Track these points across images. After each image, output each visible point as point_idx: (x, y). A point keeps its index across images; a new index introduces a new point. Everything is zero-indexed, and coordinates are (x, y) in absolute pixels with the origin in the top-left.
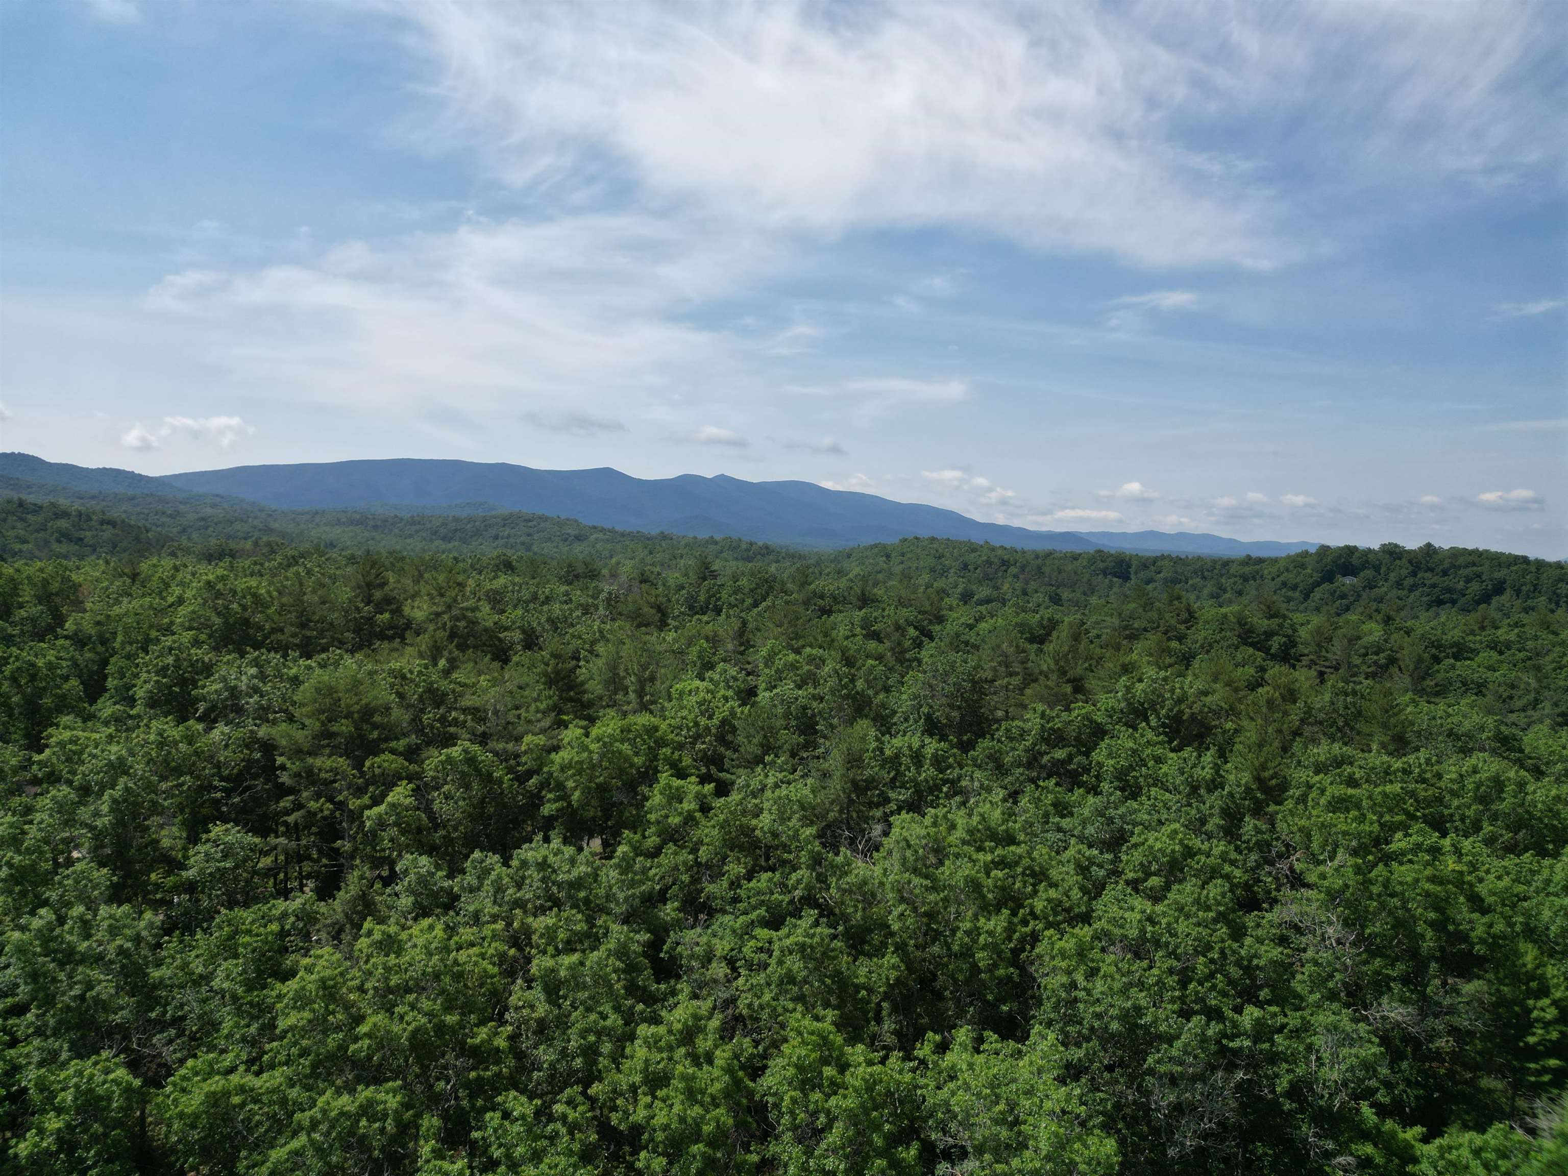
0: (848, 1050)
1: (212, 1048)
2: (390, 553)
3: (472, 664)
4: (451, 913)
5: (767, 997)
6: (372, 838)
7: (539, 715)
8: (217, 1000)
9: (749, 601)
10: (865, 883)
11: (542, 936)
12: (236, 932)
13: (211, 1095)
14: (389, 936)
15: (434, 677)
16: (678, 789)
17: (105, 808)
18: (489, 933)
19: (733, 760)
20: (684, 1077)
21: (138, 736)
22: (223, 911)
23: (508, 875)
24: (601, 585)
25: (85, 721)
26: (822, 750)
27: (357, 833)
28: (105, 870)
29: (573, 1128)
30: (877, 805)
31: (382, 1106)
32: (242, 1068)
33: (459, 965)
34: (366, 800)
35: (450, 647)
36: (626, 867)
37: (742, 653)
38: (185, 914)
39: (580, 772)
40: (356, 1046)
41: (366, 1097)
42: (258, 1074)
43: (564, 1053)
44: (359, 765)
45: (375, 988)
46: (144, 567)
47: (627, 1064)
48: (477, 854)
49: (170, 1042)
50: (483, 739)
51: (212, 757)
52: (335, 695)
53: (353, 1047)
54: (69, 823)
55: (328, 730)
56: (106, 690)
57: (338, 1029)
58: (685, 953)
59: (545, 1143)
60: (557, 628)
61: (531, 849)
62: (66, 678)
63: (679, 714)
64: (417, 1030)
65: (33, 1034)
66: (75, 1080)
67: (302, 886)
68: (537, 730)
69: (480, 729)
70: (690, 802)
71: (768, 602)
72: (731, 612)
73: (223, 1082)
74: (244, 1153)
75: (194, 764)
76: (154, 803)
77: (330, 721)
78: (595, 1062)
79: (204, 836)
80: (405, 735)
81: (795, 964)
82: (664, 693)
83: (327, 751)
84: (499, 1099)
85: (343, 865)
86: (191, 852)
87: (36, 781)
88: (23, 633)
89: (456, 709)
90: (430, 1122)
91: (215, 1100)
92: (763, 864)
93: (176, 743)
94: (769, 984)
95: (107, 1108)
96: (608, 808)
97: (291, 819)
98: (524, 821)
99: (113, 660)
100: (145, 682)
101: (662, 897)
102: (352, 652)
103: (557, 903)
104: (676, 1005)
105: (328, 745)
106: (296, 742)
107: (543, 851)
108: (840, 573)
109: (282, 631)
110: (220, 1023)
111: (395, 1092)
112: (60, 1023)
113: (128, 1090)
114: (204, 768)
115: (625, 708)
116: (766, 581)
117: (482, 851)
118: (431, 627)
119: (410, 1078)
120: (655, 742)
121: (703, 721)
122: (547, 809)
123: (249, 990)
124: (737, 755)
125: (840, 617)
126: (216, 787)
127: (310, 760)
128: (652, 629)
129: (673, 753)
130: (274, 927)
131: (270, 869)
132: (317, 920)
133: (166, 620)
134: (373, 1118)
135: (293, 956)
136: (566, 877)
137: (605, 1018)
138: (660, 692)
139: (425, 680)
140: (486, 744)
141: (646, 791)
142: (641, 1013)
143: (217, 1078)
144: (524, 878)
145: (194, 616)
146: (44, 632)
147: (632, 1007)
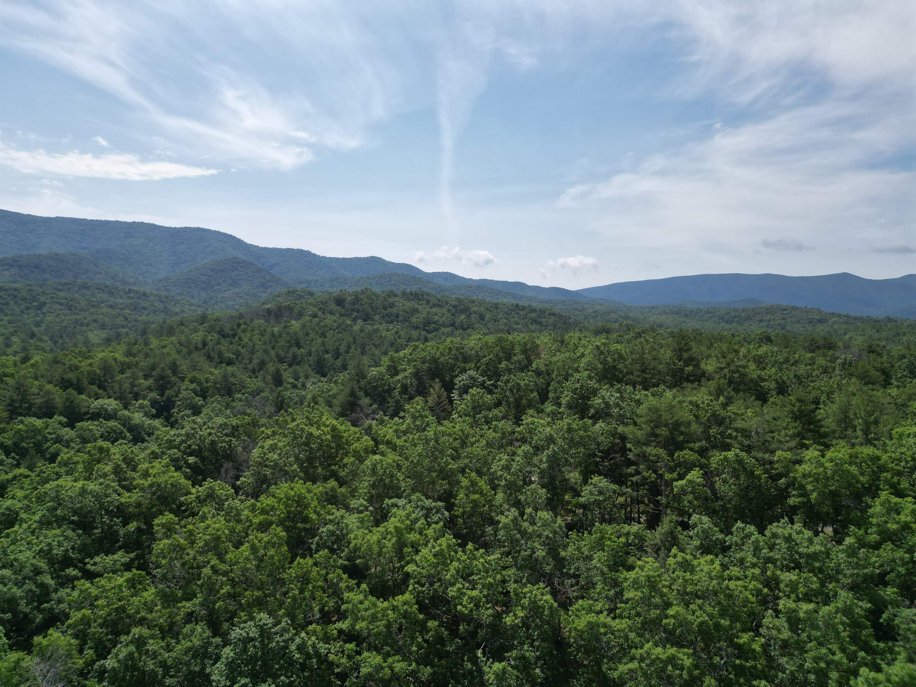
1: (591, 597)
2: (694, 330)
3: (742, 401)
6: (678, 498)
7: (787, 438)
8: (594, 572)
11: (787, 586)
12: (604, 537)
13: (589, 623)
14: (687, 561)
15: (717, 408)
16: (896, 504)
17: (544, 459)
18: (750, 574)
22: (598, 524)
23: (764, 541)
24: (837, 354)
25: (538, 413)
27: (669, 494)
28: (544, 490)
31: (681, 662)
32: (605, 613)
33: (729, 589)
34: (675, 475)
35: (729, 389)
36: (852, 552)
38: (580, 520)
39: (817, 480)
40: (667, 621)
41: (671, 653)
42: (614, 618)
43: (801, 668)
44: (671, 454)
45: (678, 590)
46: (566, 337)
48: (739, 524)
49: (572, 586)
50: (748, 449)
51: (595, 439)
52: (659, 413)
53: (665, 621)
54: (529, 463)
55: (654, 432)
56: (549, 398)
57: (656, 607)
58: (902, 626)
60: (801, 382)
61: (780, 527)
62: (532, 391)
63: (899, 450)
64: (702, 623)
66: (529, 594)
67: (639, 518)
68: (786, 448)
69: (746, 443)
70: (907, 516)
73: (596, 618)
74: (605, 660)
75: (586, 442)
76: (566, 460)
77: (656, 427)
79: (590, 481)
80: (700, 440)
82: (886, 434)
83: (654, 444)
84: (754, 683)
85: (661, 511)
86: (584, 488)
87: (517, 441)
88: (515, 367)
89: (731, 428)
90: (710, 681)
91: (592, 626)
95: (543, 613)
96: (838, 509)
97: (634, 479)
98: (776, 505)
99: (552, 383)
100: (566, 396)
101: (882, 580)
102: (670, 388)
103: (798, 566)
104: (894, 662)
105: (655, 441)
106: (637, 437)
107: (789, 530)
109: (632, 373)
110: (596, 585)
111: (689, 656)
113: (551, 607)
114: (591, 444)
115: (853, 441)
118: (717, 376)
119: (698, 649)
120: (877, 467)
122: (792, 501)
123: (610, 571)
126: (597, 456)
127: (644, 448)
128: (877, 386)
129: (892, 477)
130: (623, 540)
131: (622, 505)
132: (646, 541)
133: (576, 365)
134: (675, 667)
135: (633, 558)
136: (805, 550)
137: (834, 654)
138: (883, 432)
139: (711, 409)
140: (751, 452)
141: (869, 500)
142: (863, 658)
143: (593, 615)
144: (775, 544)
145: (589, 363)
146: (524, 368)
147: (855, 653)
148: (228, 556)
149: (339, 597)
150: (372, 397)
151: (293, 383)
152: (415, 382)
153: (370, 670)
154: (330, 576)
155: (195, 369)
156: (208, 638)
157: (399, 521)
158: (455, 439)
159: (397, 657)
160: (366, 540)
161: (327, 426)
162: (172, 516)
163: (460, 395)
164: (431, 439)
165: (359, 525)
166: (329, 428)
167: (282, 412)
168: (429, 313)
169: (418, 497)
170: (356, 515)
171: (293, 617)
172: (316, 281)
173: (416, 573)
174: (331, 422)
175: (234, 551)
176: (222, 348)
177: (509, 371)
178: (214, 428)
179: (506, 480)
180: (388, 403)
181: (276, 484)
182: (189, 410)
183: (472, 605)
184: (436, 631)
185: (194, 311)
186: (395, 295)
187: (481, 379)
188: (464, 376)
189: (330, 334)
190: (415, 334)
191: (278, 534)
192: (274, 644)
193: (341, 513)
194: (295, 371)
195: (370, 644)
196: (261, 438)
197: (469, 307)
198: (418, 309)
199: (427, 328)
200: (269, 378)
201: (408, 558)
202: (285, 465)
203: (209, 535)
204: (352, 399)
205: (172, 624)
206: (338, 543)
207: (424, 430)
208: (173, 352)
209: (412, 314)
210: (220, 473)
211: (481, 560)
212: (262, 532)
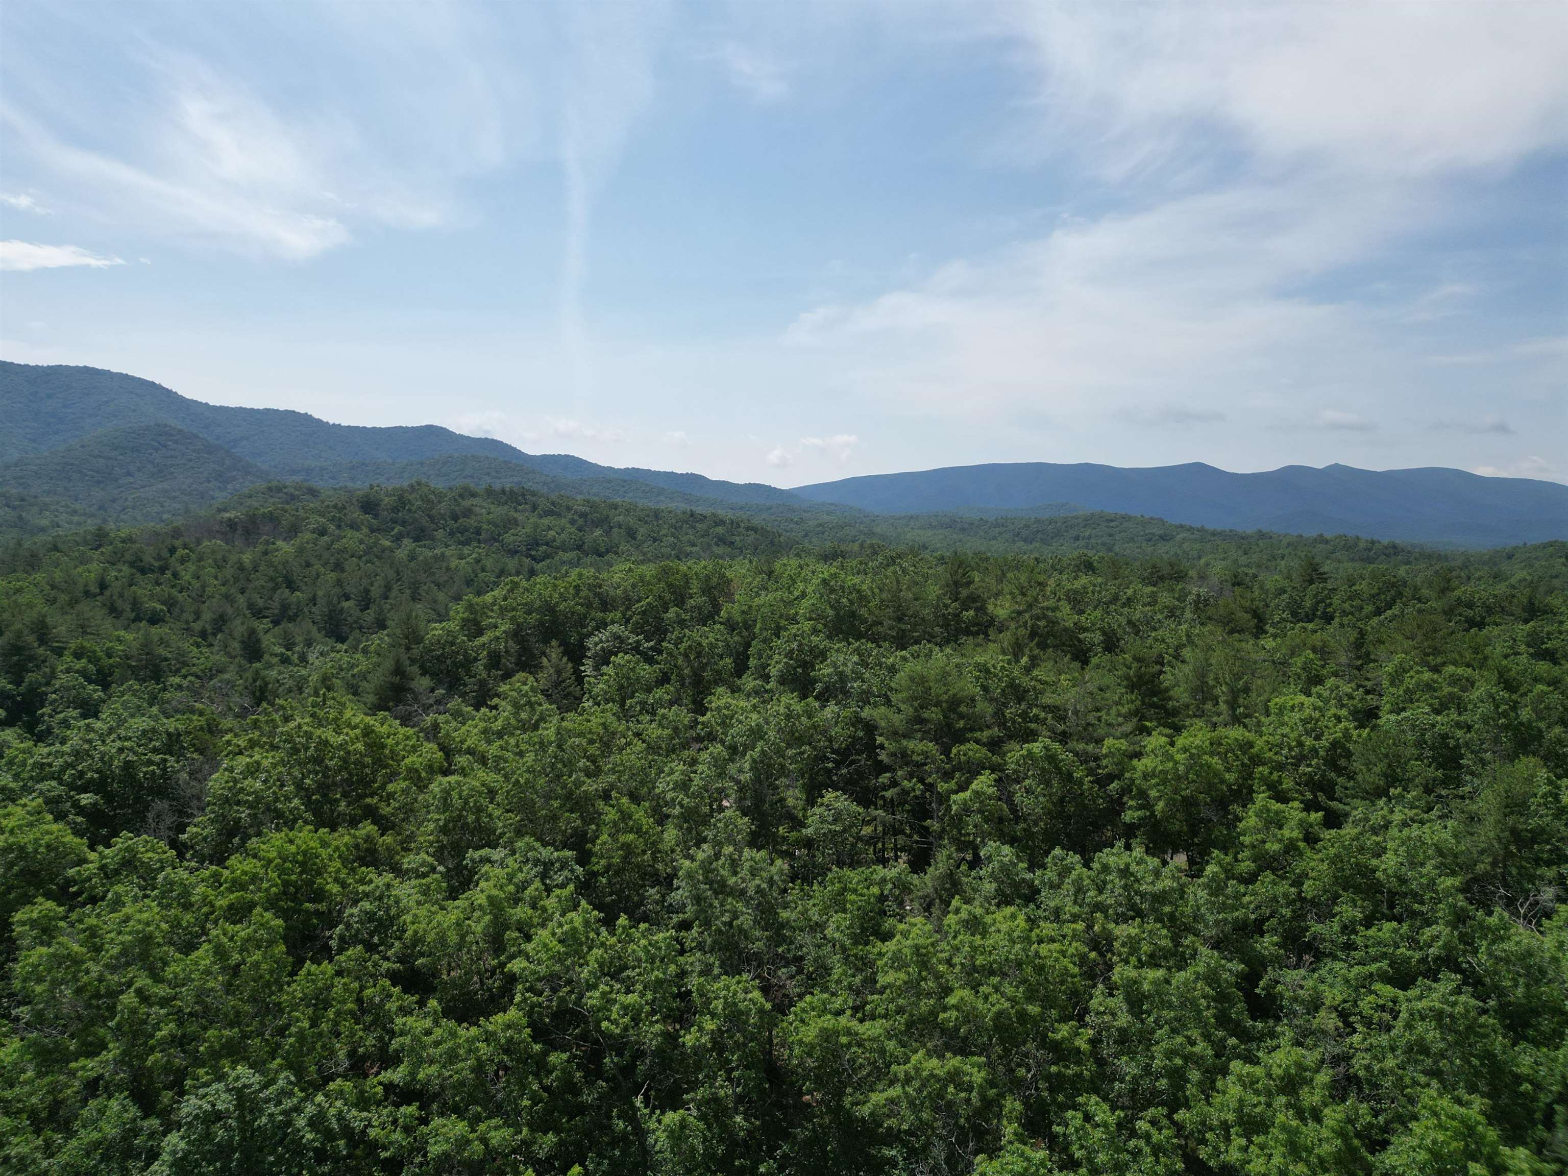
0: (1505, 1150)
1: (825, 989)
2: (976, 554)
3: (1052, 663)
4: (1032, 906)
5: (1390, 1062)
6: (958, 821)
7: (1120, 719)
8: (829, 948)
9: (1369, 609)
10: (1529, 954)
11: (1123, 945)
12: (845, 889)
13: (823, 1030)
14: (975, 917)
15: (1016, 673)
16: (1277, 813)
17: (747, 766)
18: (1070, 932)
19: (1346, 789)
20: (1284, 1128)
21: (772, 708)
22: (835, 868)
23: (1089, 877)
24: (1188, 587)
25: (733, 692)
26: (1468, 788)
27: (944, 815)
28: (747, 819)
29: (1157, 1150)
30: (1549, 863)
31: (968, 1078)
32: (849, 1012)
33: (1040, 958)
34: (952, 785)
35: (1032, 644)
36: (1216, 888)
37: (1359, 668)
38: (805, 866)
39: (1164, 782)
40: (945, 1015)
41: (953, 1066)
42: (862, 1021)
43: (1147, 1069)
44: (947, 752)
45: (962, 964)
46: (777, 566)
47: (1217, 1099)
48: (1057, 851)
49: (792, 977)
50: (1063, 738)
51: (826, 731)
52: (926, 684)
53: (942, 1016)
54: (721, 775)
55: (919, 716)
56: (748, 668)
57: (929, 995)
58: (1287, 995)
59: (1128, 1157)
60: (1139, 631)
61: (1113, 854)
62: (721, 657)
63: (1279, 731)
64: (999, 1014)
65: (695, 947)
66: (724, 992)
67: (897, 858)
68: (1118, 734)
69: (1061, 728)
70: (1292, 830)
71: (1395, 610)
72: (1346, 620)
73: (833, 1021)
74: (849, 1090)
75: (812, 736)
76: (782, 766)
77: (922, 708)
78: (1183, 1088)
79: (819, 800)
80: (988, 727)
81: (1431, 1034)
82: (1260, 707)
83: (919, 735)
84: (1080, 1099)
85: (932, 843)
86: (809, 813)
87: (699, 739)
88: (692, 618)
89: (1036, 706)
90: (1012, 1105)
91: (827, 1036)
92: (1386, 911)
93: (799, 716)
94: (1393, 1049)
95: (746, 1022)
96: (1194, 824)
97: (888, 794)
98: (1105, 826)
99: (754, 643)
100: (777, 663)
101: (1258, 928)
102: (941, 646)
103: (1140, 914)
104: (1275, 1049)
105: (920, 730)
106: (893, 725)
107: (1125, 858)
108: (1497, 577)
109: (881, 623)
110: (831, 969)
111: (980, 1067)
112: (715, 942)
113: (761, 1011)
114: (820, 741)
115: (1214, 719)
116: (1393, 585)
117: (1063, 848)
118: (1013, 625)
119: (994, 1057)
120: (1249, 759)
121: (1308, 742)
122: (1129, 816)
123: (856, 943)
124: (1352, 783)
125: (1496, 631)
126: (828, 759)
127: (905, 742)
128: (1246, 636)
129: (1271, 773)
130: (875, 890)
131: (871, 838)
132: (910, 892)
133: (793, 611)
134: (959, 1087)
135: (891, 920)
136: (1150, 888)
137: (1193, 1043)
138: (1256, 705)
139: (1007, 676)
140: (1066, 743)
141: (1239, 810)
142: (1234, 1047)
143: (829, 1016)
144: (1105, 882)
145: (814, 608)
146: (706, 618)
147: (1223, 1040)
148: (169, 972)
149: (384, 1028)
150: (434, 675)
151: (282, 654)
152: (513, 646)
153: (446, 1147)
154: (368, 992)
155: (85, 633)
156: (134, 1120)
157: (495, 886)
158: (591, 742)
159: (494, 1122)
160: (434, 923)
161: (355, 727)
162: (50, 904)
163: (597, 668)
164: (551, 743)
165: (422, 898)
166: (358, 731)
167: (264, 704)
168: (536, 526)
169: (528, 844)
170: (414, 882)
171: (298, 1069)
172: (322, 469)
173: (527, 973)
174: (362, 720)
175: (181, 960)
176: (140, 592)
177: (682, 623)
178: (130, 738)
179: (682, 806)
180: (465, 685)
181: (259, 834)
182: (75, 708)
183: (626, 1020)
184: (563, 1070)
185: (79, 524)
186: (473, 495)
187: (633, 639)
188: (604, 635)
189: (351, 564)
190: (511, 564)
191: (267, 922)
192: (264, 1120)
193: (386, 880)
194: (285, 632)
195: (445, 1103)
196: (224, 753)
197: (608, 516)
198: (516, 520)
199: (533, 553)
200: (236, 646)
201: (513, 949)
202: (277, 800)
203: (130, 933)
204: (397, 679)
205: (57, 1105)
206: (380, 933)
207: (536, 727)
208: (39, 601)
209: (506, 529)
210: (144, 820)
211: (643, 942)
212: (234, 923)
